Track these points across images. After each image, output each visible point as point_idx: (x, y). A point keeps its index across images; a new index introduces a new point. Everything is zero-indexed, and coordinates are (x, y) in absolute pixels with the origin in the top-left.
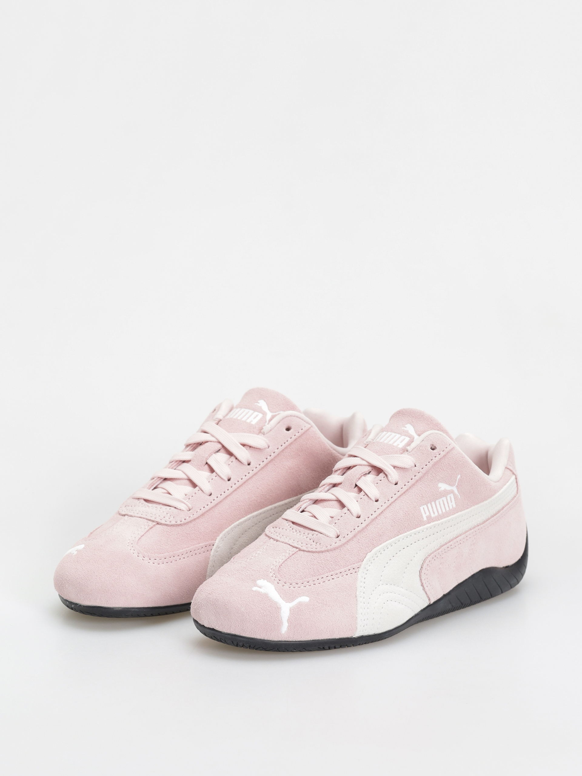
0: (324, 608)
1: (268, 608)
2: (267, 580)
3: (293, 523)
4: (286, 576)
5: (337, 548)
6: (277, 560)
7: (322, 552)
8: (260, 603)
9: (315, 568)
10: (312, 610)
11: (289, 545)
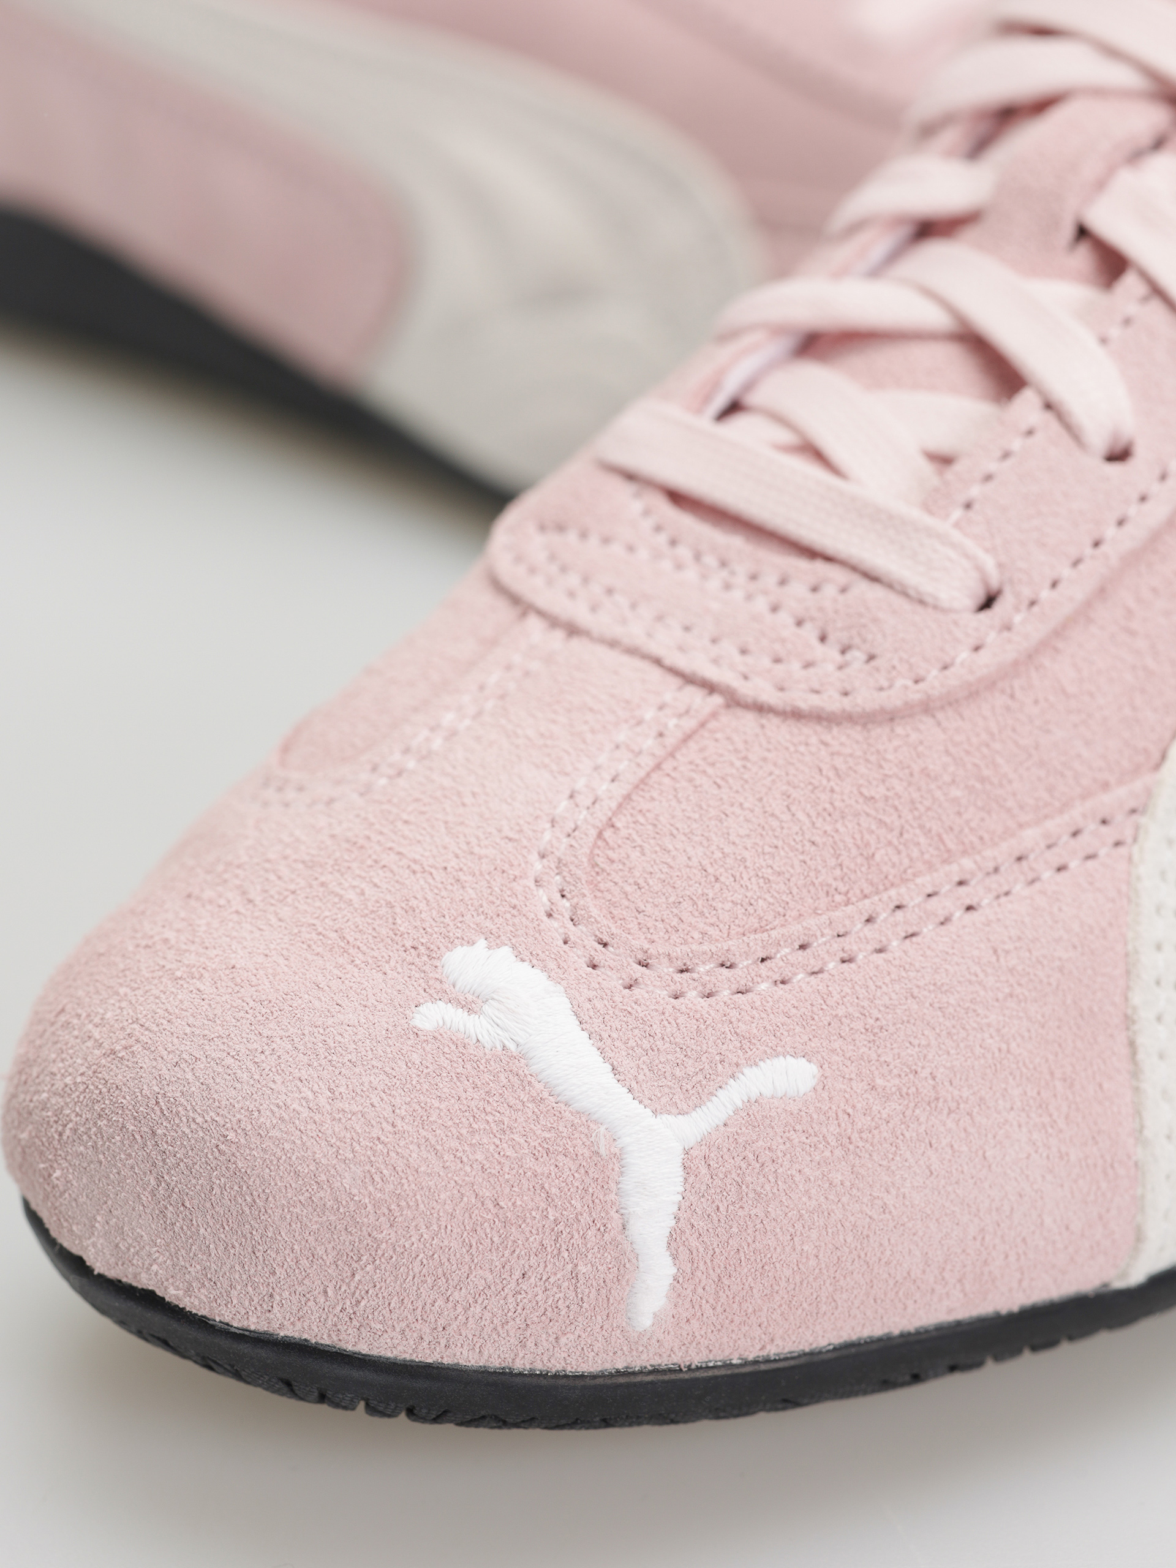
0: (922, 1130)
1: (529, 1162)
2: (514, 947)
3: (677, 498)
4: (649, 909)
5: (990, 684)
6: (580, 784)
7: (890, 717)
8: (473, 1132)
9: (849, 841)
10: (839, 1152)
11: (658, 662)
